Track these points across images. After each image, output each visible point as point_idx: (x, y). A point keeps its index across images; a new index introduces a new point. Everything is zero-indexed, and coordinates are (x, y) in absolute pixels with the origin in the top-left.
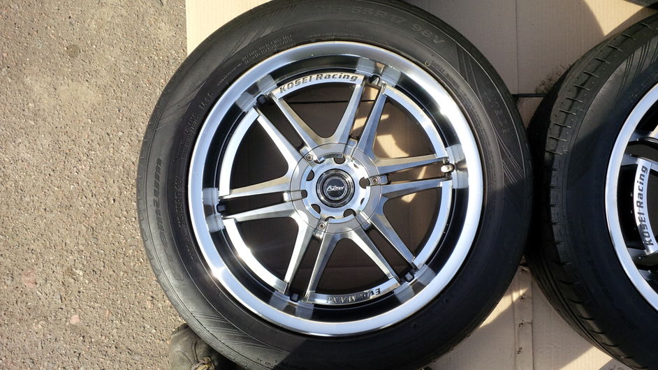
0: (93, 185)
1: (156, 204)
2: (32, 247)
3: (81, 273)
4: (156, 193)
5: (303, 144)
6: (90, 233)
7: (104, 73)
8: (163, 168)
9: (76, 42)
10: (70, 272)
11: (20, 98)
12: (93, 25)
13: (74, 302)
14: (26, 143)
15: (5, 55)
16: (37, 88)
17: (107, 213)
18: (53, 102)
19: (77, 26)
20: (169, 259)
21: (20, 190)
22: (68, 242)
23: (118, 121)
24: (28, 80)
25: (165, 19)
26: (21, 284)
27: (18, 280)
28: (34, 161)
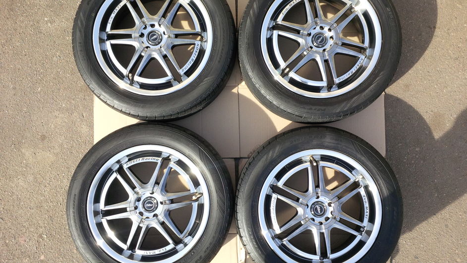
0: (51, 197)
1: (74, 213)
2: (24, 225)
3: (46, 237)
4: (74, 208)
5: (135, 187)
6: (50, 218)
7: (57, 147)
8: (77, 198)
9: (45, 133)
10: (41, 236)
11: (19, 158)
12: (53, 126)
13: (42, 249)
14: (22, 178)
15: (13, 139)
16: (27, 154)
17: (57, 210)
18: (34, 160)
19: (45, 127)
20: (79, 236)
21: (19, 199)
22: (40, 223)
23: (63, 169)
24: (23, 151)
25: (85, 123)
26: (18, 241)
27: (17, 239)
28: (25, 186)
